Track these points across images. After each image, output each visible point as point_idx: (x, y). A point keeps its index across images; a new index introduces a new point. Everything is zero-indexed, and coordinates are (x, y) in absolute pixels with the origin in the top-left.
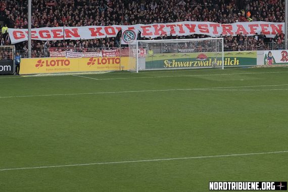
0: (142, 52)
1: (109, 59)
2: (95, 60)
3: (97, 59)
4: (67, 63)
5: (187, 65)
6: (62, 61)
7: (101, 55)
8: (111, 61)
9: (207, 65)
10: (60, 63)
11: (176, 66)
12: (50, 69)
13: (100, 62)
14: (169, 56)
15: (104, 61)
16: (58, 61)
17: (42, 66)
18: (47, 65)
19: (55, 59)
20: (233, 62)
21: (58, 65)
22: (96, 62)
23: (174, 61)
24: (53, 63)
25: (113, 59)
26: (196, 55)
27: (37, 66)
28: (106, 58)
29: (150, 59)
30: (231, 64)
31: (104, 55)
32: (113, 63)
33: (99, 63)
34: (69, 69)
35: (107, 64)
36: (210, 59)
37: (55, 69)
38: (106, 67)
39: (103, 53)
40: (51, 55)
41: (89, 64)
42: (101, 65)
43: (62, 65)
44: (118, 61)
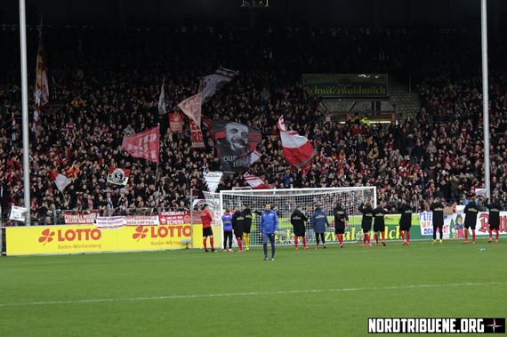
1: (172, 228)
2: (146, 230)
3: (149, 228)
4: (96, 234)
6: (87, 231)
7: (156, 220)
8: (176, 231)
9: (348, 238)
10: (83, 234)
12: (66, 247)
13: (156, 233)
15: (163, 232)
16: (80, 231)
17: (50, 240)
18: (60, 239)
19: (74, 228)
20: (394, 234)
21: (80, 239)
23: (289, 231)
24: (70, 235)
25: (179, 228)
27: (41, 240)
28: (167, 226)
30: (391, 237)
31: (163, 220)
32: (179, 235)
33: (153, 236)
34: (100, 246)
35: (168, 238)
36: (354, 229)
37: (75, 246)
38: (167, 243)
39: (160, 217)
40: (66, 221)
41: (135, 236)
42: (159, 238)
43: (87, 239)
44: (188, 231)
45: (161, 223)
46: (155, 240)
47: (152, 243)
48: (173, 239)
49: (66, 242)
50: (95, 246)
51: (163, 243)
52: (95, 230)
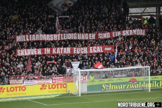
0: (84, 78)
1: (58, 85)
2: (46, 86)
3: (48, 85)
4: (24, 88)
5: (121, 88)
6: (20, 87)
7: (50, 81)
8: (59, 86)
9: (138, 87)
10: (18, 89)
11: (112, 88)
12: (10, 95)
13: (51, 87)
14: (106, 81)
15: (54, 86)
16: (16, 87)
17: (3, 92)
19: (14, 86)
21: (16, 91)
22: (47, 88)
23: (110, 84)
24: (12, 89)
25: (61, 84)
26: (128, 79)
28: (55, 84)
29: (91, 84)
30: (158, 86)
31: (54, 81)
32: (61, 88)
33: (49, 88)
34: (25, 94)
35: (56, 89)
36: (140, 83)
37: (14, 94)
38: (56, 91)
39: (53, 80)
40: (10, 83)
41: (41, 89)
42: (52, 90)
43: (20, 90)
44: (65, 86)
45: (53, 83)
46: (50, 90)
47: (49, 92)
48: (58, 90)
49: (10, 92)
50: (23, 94)
51: (54, 91)
52: (23, 87)
